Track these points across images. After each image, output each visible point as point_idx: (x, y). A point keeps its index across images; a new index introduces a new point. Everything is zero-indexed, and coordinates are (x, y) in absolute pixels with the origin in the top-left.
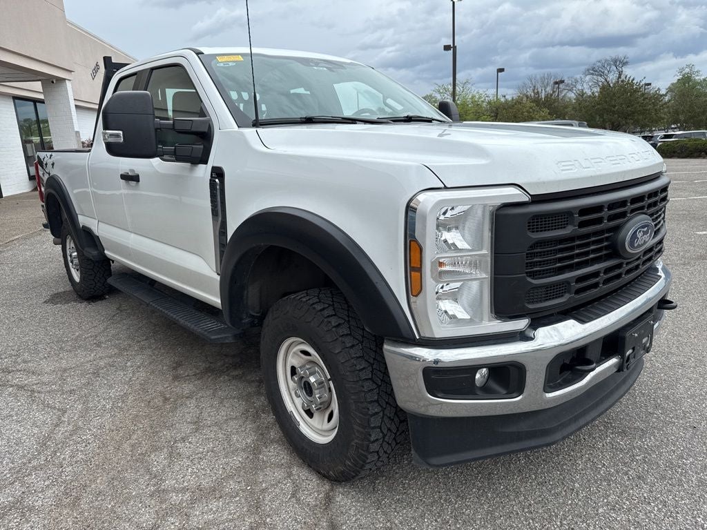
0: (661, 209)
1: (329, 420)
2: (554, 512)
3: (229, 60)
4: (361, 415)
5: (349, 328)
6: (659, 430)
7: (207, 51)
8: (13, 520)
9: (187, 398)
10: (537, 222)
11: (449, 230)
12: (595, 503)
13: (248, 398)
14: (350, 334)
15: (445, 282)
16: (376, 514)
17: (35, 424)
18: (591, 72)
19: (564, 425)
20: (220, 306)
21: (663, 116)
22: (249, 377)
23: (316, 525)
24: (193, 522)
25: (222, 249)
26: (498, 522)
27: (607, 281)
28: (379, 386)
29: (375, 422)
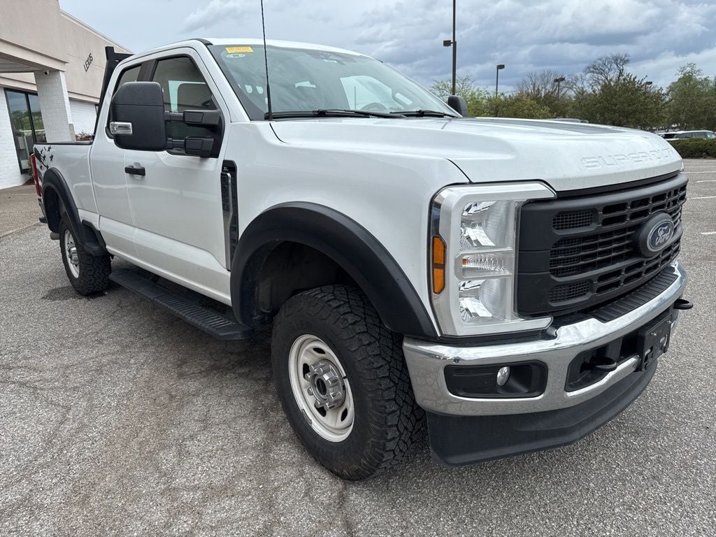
0: (678, 208)
1: (343, 418)
2: (570, 511)
3: (239, 51)
4: (378, 414)
5: (366, 325)
6: (672, 430)
7: (215, 42)
8: (22, 518)
9: (193, 395)
10: (562, 219)
11: (473, 226)
12: (611, 502)
13: (255, 395)
14: (367, 332)
15: (467, 279)
16: (391, 513)
17: (39, 421)
18: (592, 69)
19: (581, 425)
20: (230, 304)
21: (664, 115)
22: (255, 375)
23: (331, 524)
24: (206, 520)
25: (234, 245)
26: (515, 521)
27: (627, 280)
28: (396, 385)
29: (392, 420)
